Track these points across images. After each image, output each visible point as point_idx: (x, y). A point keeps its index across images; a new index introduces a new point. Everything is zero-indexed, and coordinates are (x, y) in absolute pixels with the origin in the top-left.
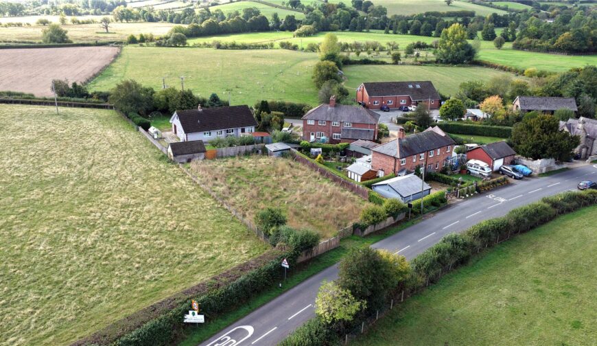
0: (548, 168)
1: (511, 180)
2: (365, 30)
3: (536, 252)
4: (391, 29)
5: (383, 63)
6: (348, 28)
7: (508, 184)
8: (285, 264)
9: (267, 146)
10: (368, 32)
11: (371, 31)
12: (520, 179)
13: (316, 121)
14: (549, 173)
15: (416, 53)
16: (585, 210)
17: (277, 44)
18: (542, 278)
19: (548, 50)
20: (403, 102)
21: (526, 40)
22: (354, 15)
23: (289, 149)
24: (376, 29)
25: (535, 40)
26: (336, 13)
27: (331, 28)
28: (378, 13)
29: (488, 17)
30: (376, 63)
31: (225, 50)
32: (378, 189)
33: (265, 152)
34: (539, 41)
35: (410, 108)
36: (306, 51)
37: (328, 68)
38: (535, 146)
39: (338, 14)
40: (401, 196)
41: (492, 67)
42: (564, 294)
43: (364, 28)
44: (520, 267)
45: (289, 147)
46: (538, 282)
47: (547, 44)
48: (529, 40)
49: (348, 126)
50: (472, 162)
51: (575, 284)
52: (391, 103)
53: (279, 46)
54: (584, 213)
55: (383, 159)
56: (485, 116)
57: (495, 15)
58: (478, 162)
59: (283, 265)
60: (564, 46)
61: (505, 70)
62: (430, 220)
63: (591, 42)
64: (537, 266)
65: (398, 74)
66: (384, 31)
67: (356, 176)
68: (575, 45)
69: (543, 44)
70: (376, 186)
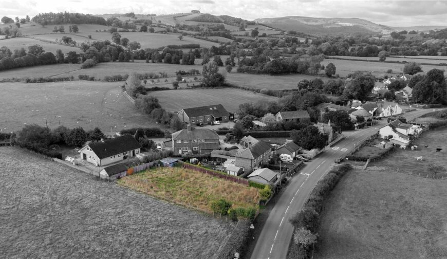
0: (316, 153)
1: (306, 163)
2: (131, 61)
3: (343, 198)
4: (150, 59)
5: (168, 89)
6: (117, 59)
7: (305, 166)
8: (252, 227)
9: (161, 161)
10: (133, 62)
11: (135, 61)
12: (307, 161)
13: (182, 140)
14: (317, 156)
15: (183, 80)
16: (348, 174)
17: (76, 77)
18: (353, 210)
19: (259, 73)
20: (209, 119)
21: (245, 67)
22: (120, 50)
23: (177, 161)
24: (137, 59)
25: (250, 67)
26: (106, 49)
27: (105, 60)
28: (134, 46)
29: (210, 48)
30: (163, 89)
31: (34, 84)
32: (251, 179)
33: (162, 165)
34: (253, 67)
35: (215, 123)
36: (103, 81)
37: (152, 100)
38: (310, 143)
39: (108, 49)
40: (267, 181)
41: (237, 88)
42: (366, 215)
43: (130, 59)
44: (342, 207)
45: (177, 160)
46: (353, 212)
47: (258, 69)
48: (246, 67)
49: (202, 141)
50: (282, 155)
51: (367, 210)
52: (202, 120)
53: (78, 78)
54: (348, 175)
55: (243, 161)
56: (265, 125)
57: (214, 47)
58: (286, 155)
59: (251, 228)
60: (269, 71)
61: (246, 90)
62: (286, 191)
63: (282, 68)
64: (348, 205)
65: (183, 97)
66: (145, 61)
67: (233, 173)
68: (274, 70)
69: (256, 69)
70: (250, 177)
